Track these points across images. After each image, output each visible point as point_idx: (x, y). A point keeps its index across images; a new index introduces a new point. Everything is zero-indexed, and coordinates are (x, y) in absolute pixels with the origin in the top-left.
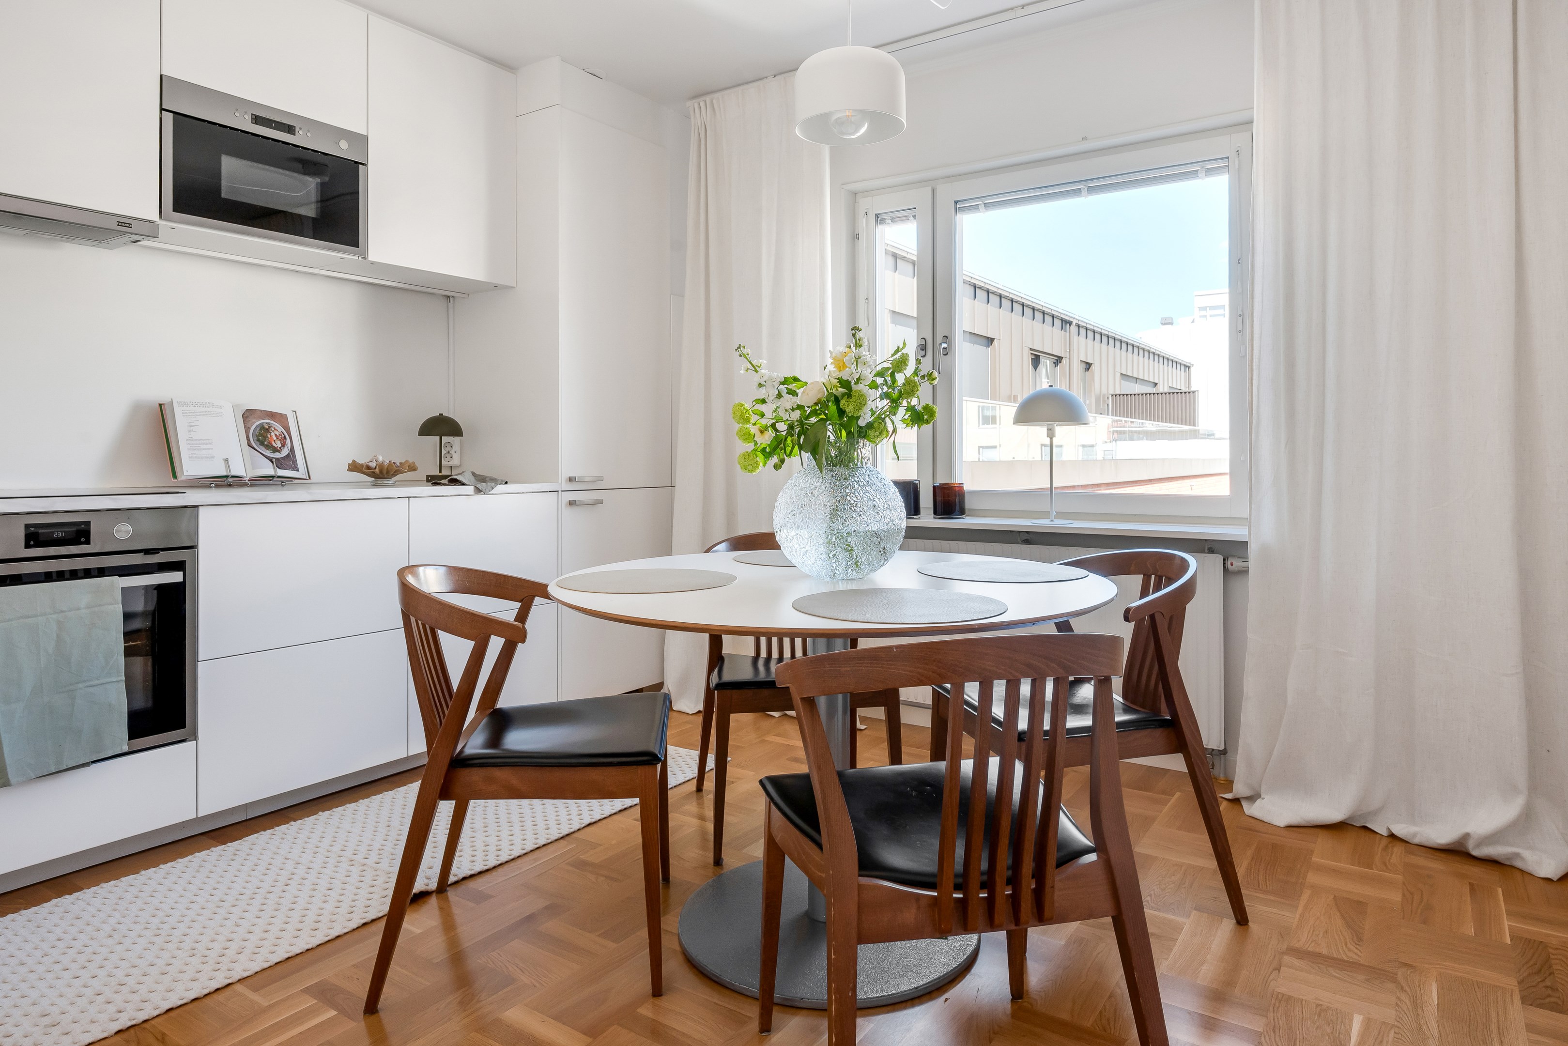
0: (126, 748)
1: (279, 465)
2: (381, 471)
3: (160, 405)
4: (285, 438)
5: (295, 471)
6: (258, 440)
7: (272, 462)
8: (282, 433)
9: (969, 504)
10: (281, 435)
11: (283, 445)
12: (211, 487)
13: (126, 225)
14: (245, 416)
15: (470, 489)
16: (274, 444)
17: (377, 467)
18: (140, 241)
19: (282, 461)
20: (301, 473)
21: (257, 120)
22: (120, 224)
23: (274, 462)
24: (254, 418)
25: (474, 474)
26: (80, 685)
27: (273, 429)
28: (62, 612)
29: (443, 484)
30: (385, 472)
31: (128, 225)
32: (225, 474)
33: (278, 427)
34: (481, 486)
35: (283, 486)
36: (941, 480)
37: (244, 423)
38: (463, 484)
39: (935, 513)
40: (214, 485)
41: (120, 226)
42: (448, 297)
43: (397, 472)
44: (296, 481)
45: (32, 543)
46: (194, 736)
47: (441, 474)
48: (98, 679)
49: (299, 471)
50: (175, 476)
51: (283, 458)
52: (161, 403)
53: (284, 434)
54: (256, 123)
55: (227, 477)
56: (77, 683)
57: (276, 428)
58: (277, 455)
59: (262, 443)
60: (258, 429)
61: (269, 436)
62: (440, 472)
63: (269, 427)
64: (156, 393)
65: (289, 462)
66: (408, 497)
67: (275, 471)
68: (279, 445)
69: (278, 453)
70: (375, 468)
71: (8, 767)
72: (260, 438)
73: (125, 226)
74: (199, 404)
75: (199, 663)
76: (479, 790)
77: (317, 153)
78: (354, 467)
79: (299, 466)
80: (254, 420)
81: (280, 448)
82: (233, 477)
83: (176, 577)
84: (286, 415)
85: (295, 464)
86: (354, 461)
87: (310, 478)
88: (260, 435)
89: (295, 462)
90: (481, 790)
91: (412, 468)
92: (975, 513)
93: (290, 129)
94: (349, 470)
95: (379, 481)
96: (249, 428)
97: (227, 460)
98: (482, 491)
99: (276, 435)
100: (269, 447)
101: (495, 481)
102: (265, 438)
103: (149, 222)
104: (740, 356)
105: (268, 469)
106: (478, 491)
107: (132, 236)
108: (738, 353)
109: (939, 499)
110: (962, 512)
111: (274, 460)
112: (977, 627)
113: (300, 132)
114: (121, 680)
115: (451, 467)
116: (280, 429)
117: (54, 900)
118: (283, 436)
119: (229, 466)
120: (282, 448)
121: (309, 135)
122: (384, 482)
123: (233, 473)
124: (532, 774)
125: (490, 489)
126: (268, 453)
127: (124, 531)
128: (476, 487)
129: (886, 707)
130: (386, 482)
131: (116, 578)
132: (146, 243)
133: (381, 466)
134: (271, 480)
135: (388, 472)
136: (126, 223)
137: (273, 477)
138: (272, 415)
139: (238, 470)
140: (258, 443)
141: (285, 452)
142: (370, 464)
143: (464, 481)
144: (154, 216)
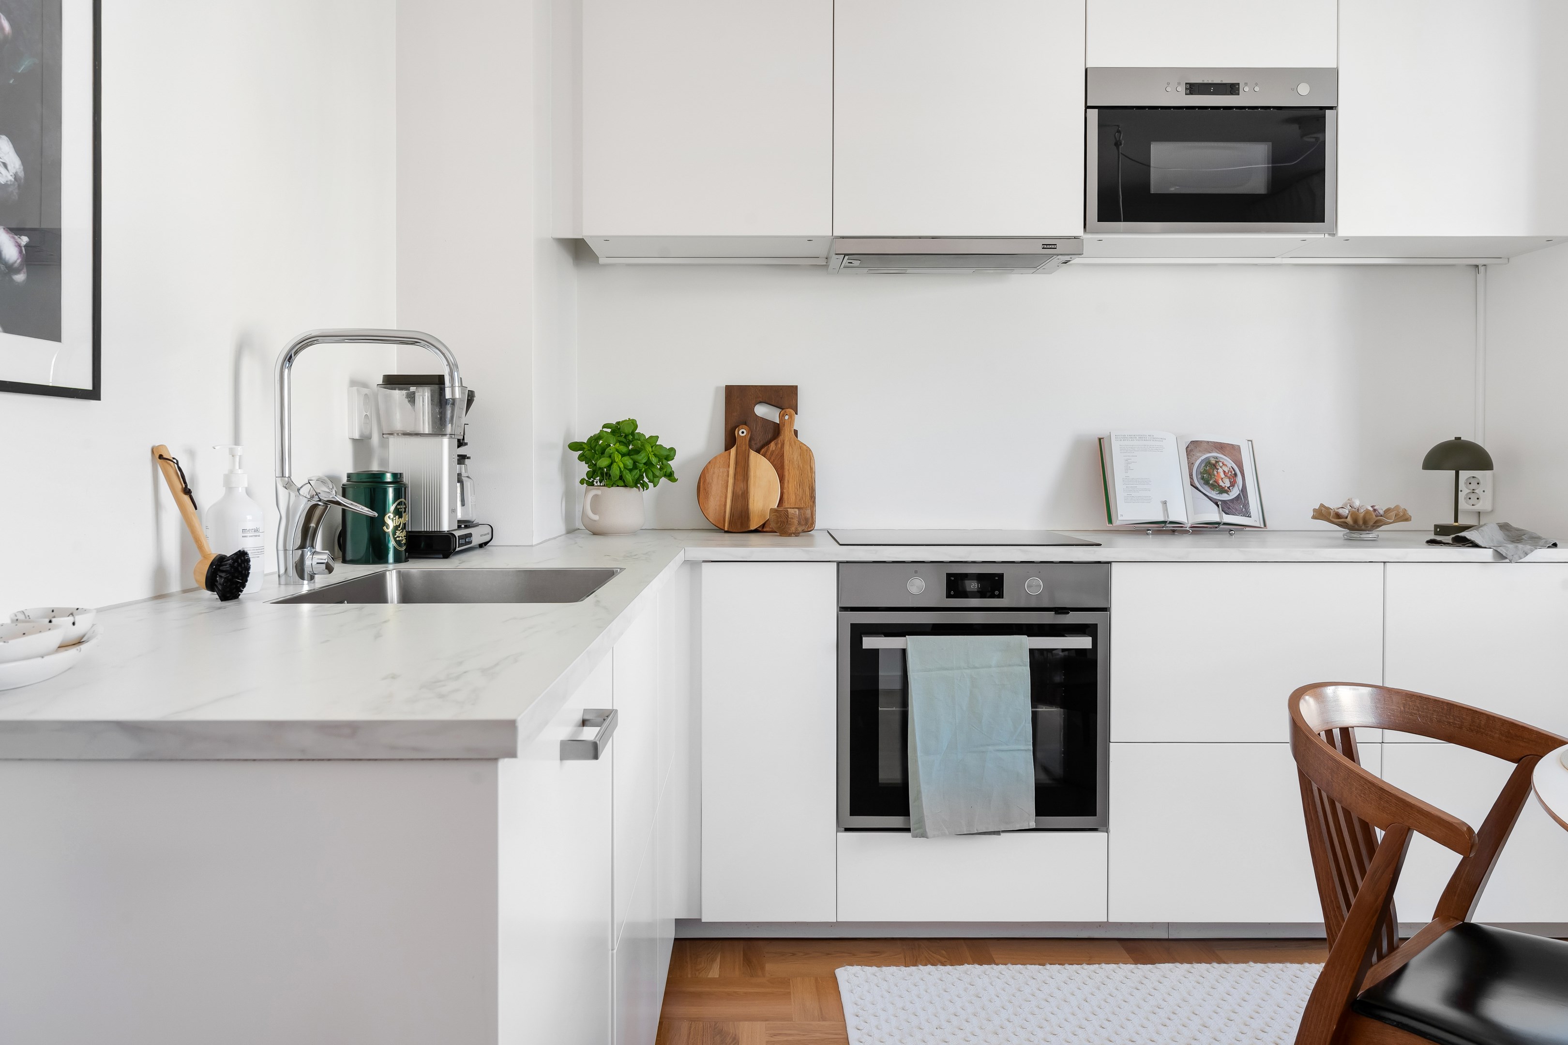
0: (1033, 825)
1: (1226, 509)
2: (1355, 521)
3: (1100, 439)
4: (1236, 475)
5: (1246, 516)
6: (1203, 478)
7: (1218, 506)
8: (1231, 469)
10: (1231, 472)
11: (1233, 484)
12: (1148, 534)
13: (1050, 246)
14: (1189, 449)
15: (1487, 554)
16: (1221, 483)
17: (1349, 516)
18: (1070, 261)
19: (1231, 504)
20: (1254, 519)
21: (1193, 89)
22: (1045, 246)
23: (1220, 506)
24: (1200, 451)
25: (1504, 527)
26: (990, 748)
27: (1221, 464)
28: (975, 668)
29: (1445, 544)
30: (1361, 522)
31: (1053, 247)
32: (1162, 519)
33: (1229, 462)
34: (1509, 549)
35: (1231, 535)
37: (1188, 458)
38: (1475, 545)
40: (1151, 532)
41: (1046, 248)
42: (1477, 266)
43: (1377, 524)
44: (1247, 529)
45: (952, 593)
46: (1103, 826)
47: (1456, 524)
48: (1007, 745)
49: (1251, 517)
50: (1110, 520)
51: (1232, 501)
52: (1101, 437)
53: (1234, 471)
54: (1191, 93)
55: (1165, 522)
56: (987, 745)
57: (1225, 463)
58: (1225, 497)
59: (1207, 482)
60: (1203, 465)
61: (1215, 473)
62: (1456, 520)
63: (1217, 462)
64: (1095, 428)
65: (1239, 505)
66: (1384, 562)
67: (1221, 517)
68: (1228, 484)
69: (1225, 495)
70: (1347, 518)
71: (926, 818)
72: (1205, 475)
73: (1050, 248)
74: (1138, 437)
75: (1111, 744)
77: (1269, 110)
78: (1322, 514)
79: (1251, 511)
80: (1199, 454)
81: (1228, 488)
82: (1171, 522)
83: (1084, 642)
84: (1239, 446)
85: (1247, 508)
86: (1322, 505)
87: (1265, 525)
88: (1206, 472)
89: (1246, 505)
91: (1403, 517)
93: (1232, 89)
94: (1314, 517)
95: (1356, 535)
96: (1192, 464)
97: (1166, 503)
98: (1506, 558)
99: (1224, 472)
100: (1216, 486)
101: (1535, 541)
102: (1210, 475)
103: (1075, 238)
105: (1213, 514)
106: (1500, 557)
107: (1059, 257)
111: (1219, 503)
113: (1245, 89)
114: (1029, 750)
115: (1479, 512)
116: (1230, 463)
117: (966, 965)
118: (1233, 472)
119: (1167, 510)
120: (1231, 488)
121: (1257, 89)
122: (1362, 536)
123: (1171, 519)
125: (1522, 556)
126: (1214, 494)
127: (1035, 586)
128: (1496, 551)
130: (1365, 535)
131: (1024, 638)
132: (1077, 260)
133: (1354, 514)
134: (1216, 527)
135: (1365, 522)
136: (1051, 245)
137: (1219, 523)
138: (1221, 447)
139: (1178, 514)
140: (1202, 482)
141: (1235, 493)
142: (1341, 511)
143: (1478, 541)
144: (1078, 231)
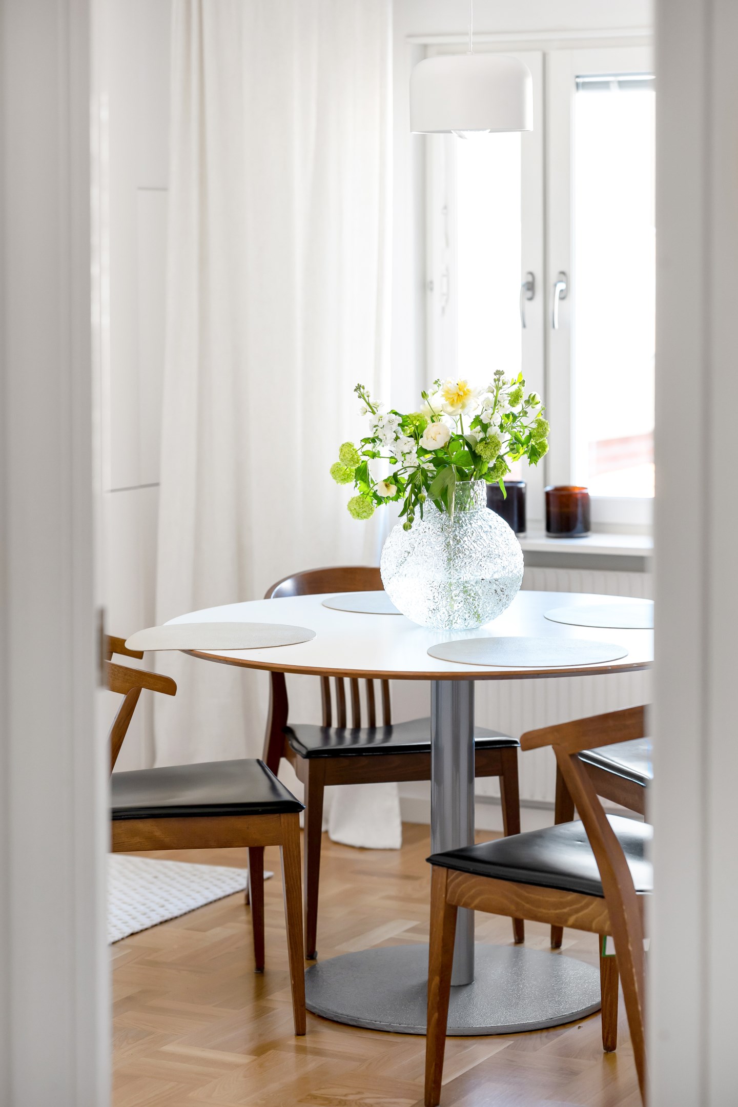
9: (595, 516)
36: (556, 482)
39: (549, 528)
76: (122, 843)
90: (124, 842)
92: (604, 529)
104: (360, 397)
108: (356, 394)
109: (553, 509)
110: (586, 528)
112: (610, 668)
124: (175, 824)
129: (502, 777)
